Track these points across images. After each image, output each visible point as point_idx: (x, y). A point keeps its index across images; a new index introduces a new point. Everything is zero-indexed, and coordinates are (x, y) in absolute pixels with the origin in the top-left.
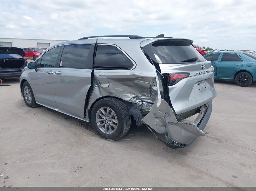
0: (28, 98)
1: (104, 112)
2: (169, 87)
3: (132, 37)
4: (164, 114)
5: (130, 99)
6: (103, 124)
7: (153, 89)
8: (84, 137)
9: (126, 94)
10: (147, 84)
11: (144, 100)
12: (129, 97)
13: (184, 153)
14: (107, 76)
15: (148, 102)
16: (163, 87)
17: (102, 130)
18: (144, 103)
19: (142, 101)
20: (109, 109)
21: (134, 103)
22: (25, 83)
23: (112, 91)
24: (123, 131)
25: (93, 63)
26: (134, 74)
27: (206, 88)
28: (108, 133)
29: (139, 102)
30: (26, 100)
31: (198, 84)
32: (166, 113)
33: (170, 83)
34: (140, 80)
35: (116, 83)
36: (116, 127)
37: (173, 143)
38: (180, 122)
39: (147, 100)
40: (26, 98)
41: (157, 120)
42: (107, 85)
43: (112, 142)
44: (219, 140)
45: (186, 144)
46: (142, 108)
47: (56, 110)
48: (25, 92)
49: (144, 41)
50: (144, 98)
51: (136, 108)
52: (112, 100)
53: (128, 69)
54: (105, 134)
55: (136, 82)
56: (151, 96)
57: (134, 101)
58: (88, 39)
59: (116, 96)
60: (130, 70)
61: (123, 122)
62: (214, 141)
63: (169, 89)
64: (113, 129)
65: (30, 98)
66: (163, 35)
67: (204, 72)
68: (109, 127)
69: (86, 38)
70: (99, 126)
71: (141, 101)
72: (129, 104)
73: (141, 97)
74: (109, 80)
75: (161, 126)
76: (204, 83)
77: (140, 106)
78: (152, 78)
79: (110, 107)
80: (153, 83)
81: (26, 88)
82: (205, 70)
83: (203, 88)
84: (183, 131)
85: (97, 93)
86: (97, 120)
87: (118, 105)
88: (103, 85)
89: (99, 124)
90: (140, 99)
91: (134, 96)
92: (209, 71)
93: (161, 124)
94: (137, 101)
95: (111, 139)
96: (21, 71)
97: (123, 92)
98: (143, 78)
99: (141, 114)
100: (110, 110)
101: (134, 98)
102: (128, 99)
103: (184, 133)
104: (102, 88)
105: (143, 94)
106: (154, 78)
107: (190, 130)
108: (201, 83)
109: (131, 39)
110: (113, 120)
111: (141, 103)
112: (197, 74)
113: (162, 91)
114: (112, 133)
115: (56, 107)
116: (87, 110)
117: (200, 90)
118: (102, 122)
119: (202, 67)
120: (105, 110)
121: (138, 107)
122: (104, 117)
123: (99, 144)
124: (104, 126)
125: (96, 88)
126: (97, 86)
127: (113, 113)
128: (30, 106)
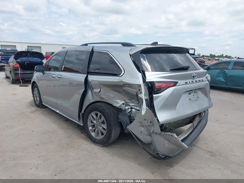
0: (37, 99)
1: (95, 117)
2: (154, 95)
3: (125, 45)
4: (149, 123)
5: (119, 105)
6: (94, 128)
7: (140, 97)
8: (76, 140)
9: (116, 100)
10: (133, 91)
11: (133, 107)
12: (119, 103)
13: (171, 165)
14: (98, 81)
15: (137, 110)
16: (149, 95)
17: (93, 134)
18: (133, 110)
19: (132, 108)
20: (99, 114)
21: (123, 109)
22: (35, 85)
23: (103, 97)
24: (111, 137)
25: (88, 68)
26: (122, 80)
27: (198, 97)
28: (98, 138)
29: (128, 109)
30: (35, 100)
31: (188, 93)
32: (151, 122)
33: (155, 92)
34: (127, 87)
35: (106, 88)
36: (105, 132)
37: (158, 154)
38: (163, 133)
39: (135, 107)
40: (35, 98)
41: (142, 129)
42: (99, 90)
43: (101, 147)
44: (212, 154)
45: (171, 156)
46: (130, 115)
47: (57, 111)
48: (35, 93)
49: (133, 48)
50: (133, 105)
51: (125, 115)
52: (103, 105)
53: (118, 75)
54: (96, 139)
55: (124, 88)
56: (139, 104)
57: (123, 107)
58: (88, 45)
59: (107, 102)
60: (118, 76)
61: (111, 128)
62: (206, 154)
63: (154, 98)
64: (102, 134)
65: (38, 99)
66: (157, 43)
67: (196, 81)
68: (99, 132)
69: (86, 45)
70: (91, 130)
71: (130, 108)
72: (119, 110)
73: (130, 104)
74: (100, 85)
75: (147, 136)
76: (196, 92)
77: (129, 112)
78: (137, 85)
79: (100, 112)
80: (139, 90)
81: (36, 89)
82: (198, 80)
83: (194, 98)
84: (167, 142)
85: (90, 98)
86: (89, 124)
87: (107, 111)
88: (95, 90)
89: (90, 128)
90: (129, 105)
91: (123, 102)
92: (202, 80)
93: (146, 133)
94: (127, 108)
95: (100, 144)
96: (33, 73)
97: (113, 97)
98: (130, 85)
99: (129, 121)
100: (101, 115)
101: (123, 104)
102: (117, 105)
103: (167, 144)
104: (95, 93)
105: (132, 101)
106: (140, 86)
107: (172, 142)
108: (192, 92)
109: (123, 46)
110: (103, 125)
111: (130, 110)
112: (186, 83)
113: (148, 98)
114: (101, 138)
115: (58, 109)
116: (81, 113)
117: (190, 99)
118: (93, 126)
119: (194, 76)
120: (97, 115)
121: (127, 114)
122: (95, 122)
123: (87, 148)
124: (94, 131)
125: (89, 93)
126: (90, 91)
127: (103, 118)
128: (38, 106)
